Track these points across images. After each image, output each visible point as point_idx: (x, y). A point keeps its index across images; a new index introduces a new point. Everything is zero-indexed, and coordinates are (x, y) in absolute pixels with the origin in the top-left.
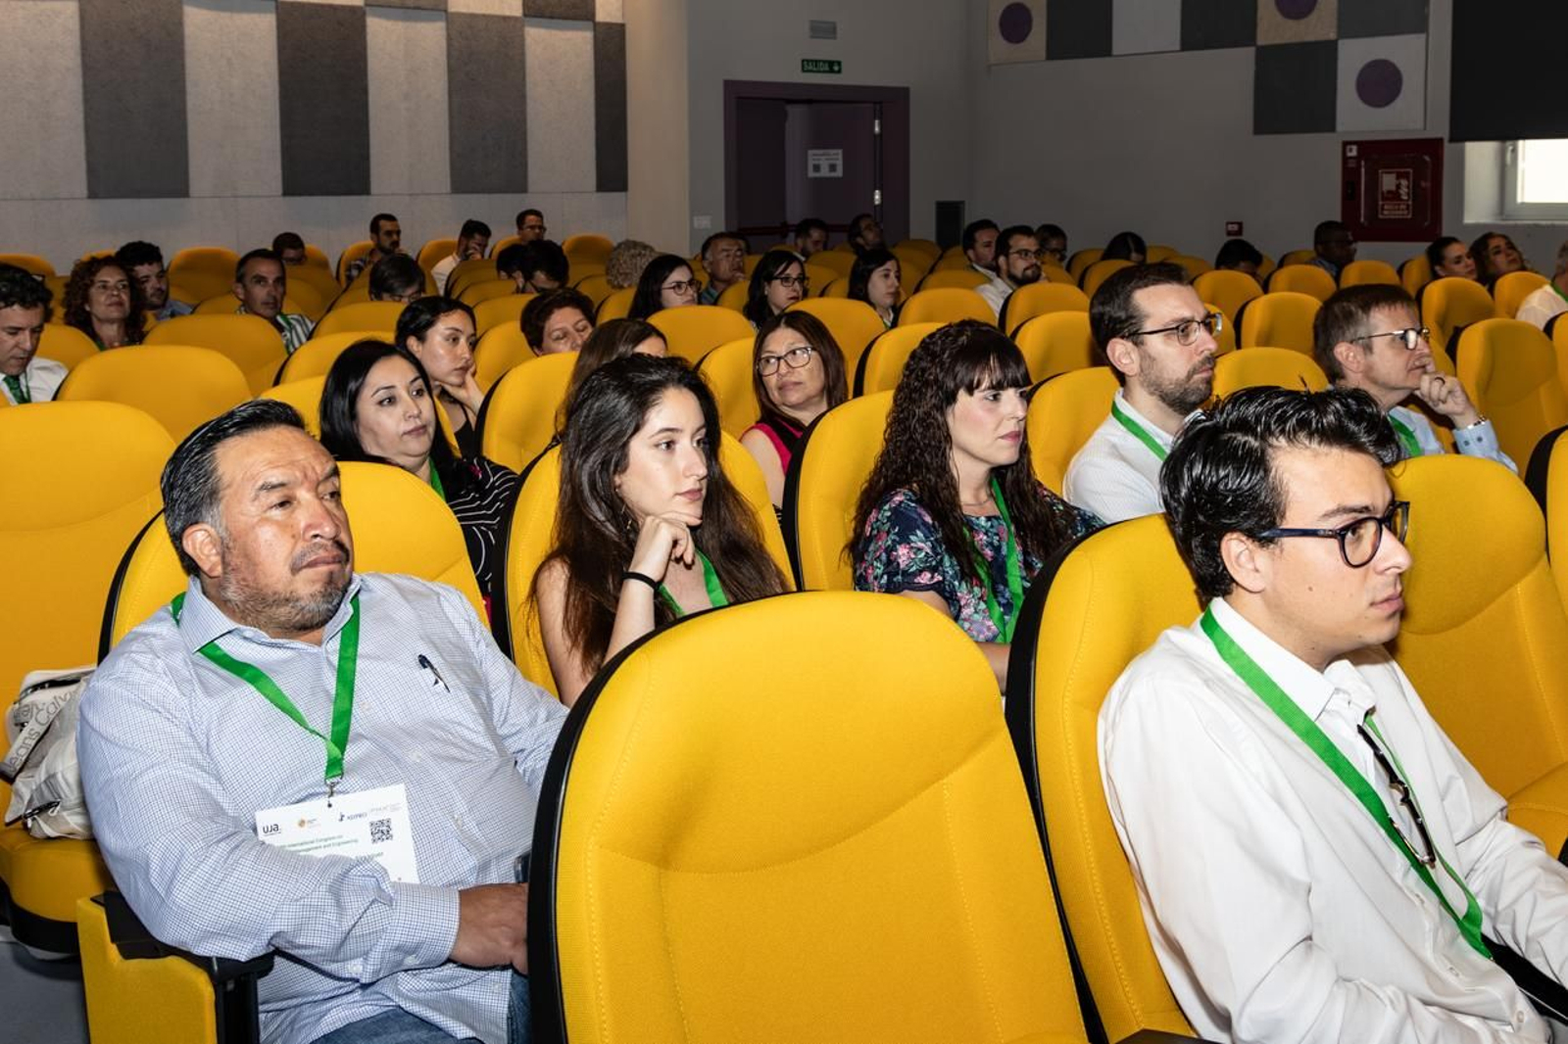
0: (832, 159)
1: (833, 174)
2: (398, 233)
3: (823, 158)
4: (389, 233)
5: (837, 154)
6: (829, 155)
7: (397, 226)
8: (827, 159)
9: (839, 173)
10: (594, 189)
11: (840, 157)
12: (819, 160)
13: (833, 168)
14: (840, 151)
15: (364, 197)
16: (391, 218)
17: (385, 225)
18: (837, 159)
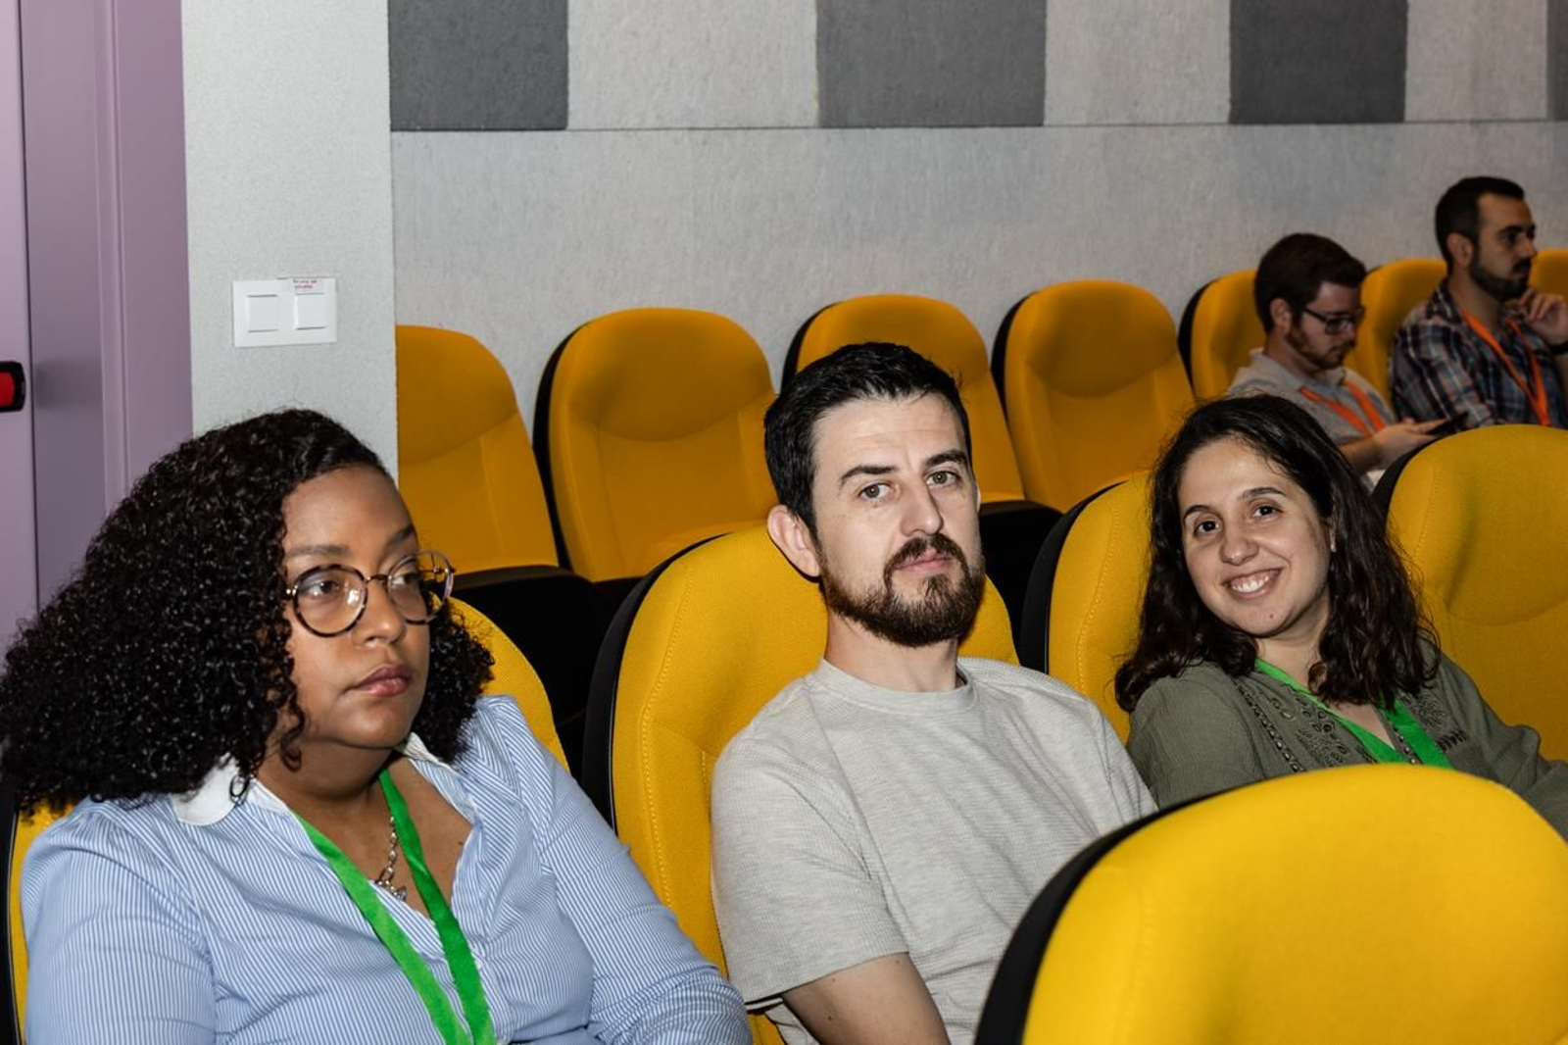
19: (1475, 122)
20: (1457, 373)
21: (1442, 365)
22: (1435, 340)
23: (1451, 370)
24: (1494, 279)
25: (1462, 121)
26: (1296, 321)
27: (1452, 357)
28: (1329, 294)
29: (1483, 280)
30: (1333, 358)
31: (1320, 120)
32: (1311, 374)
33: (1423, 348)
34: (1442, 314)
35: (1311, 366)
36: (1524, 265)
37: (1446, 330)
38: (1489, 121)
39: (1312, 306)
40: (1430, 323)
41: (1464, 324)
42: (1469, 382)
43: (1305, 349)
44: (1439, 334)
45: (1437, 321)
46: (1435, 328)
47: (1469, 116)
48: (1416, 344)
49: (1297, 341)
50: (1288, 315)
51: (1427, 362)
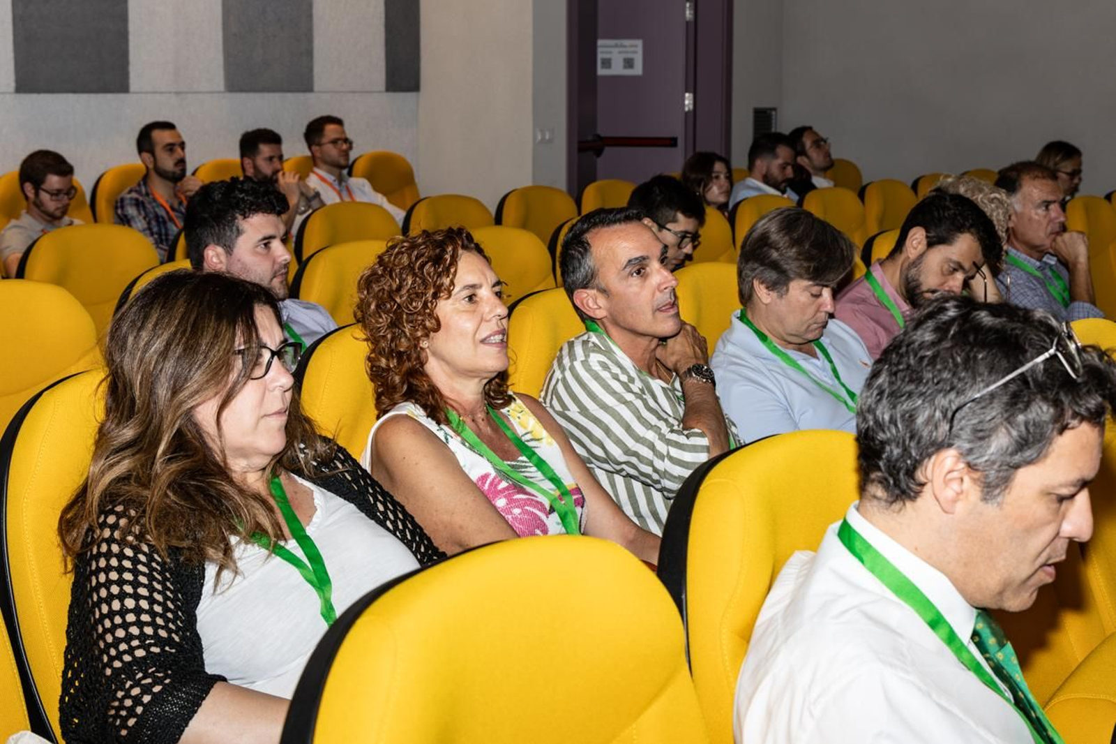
0: (627, 52)
1: (628, 72)
2: (182, 145)
3: (617, 50)
4: (170, 148)
5: (636, 46)
6: (625, 46)
7: (179, 136)
8: (620, 52)
9: (638, 70)
10: (383, 88)
11: (640, 50)
12: (610, 53)
13: (629, 63)
14: (639, 43)
15: (122, 96)
16: (169, 126)
17: (162, 137)
18: (635, 52)
19: (177, 93)
20: (140, 221)
21: (133, 217)
22: (131, 205)
23: (137, 220)
24: (166, 172)
25: (170, 93)
26: (37, 194)
27: (140, 214)
28: (54, 181)
29: (163, 174)
30: (58, 213)
31: (74, 92)
32: (49, 222)
33: (125, 209)
34: (139, 192)
35: (49, 219)
36: (181, 162)
37: (137, 200)
38: (187, 93)
39: (44, 186)
40: (129, 196)
41: (151, 196)
42: (146, 226)
43: (42, 208)
44: (133, 202)
45: (134, 195)
46: (131, 199)
47: (174, 90)
48: (122, 207)
49: (38, 205)
50: (33, 191)
51: (126, 216)
